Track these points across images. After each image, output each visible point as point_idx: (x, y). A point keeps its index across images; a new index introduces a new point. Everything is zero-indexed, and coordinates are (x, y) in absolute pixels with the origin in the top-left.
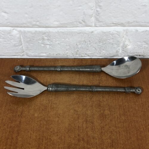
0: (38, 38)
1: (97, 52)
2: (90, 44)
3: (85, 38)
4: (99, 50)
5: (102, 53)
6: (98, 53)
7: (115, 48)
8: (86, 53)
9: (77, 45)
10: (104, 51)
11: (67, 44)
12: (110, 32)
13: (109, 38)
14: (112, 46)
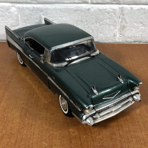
0: (36, 16)
2: (87, 25)
3: (82, 16)
4: (96, 33)
5: (99, 36)
7: (112, 30)
10: (101, 35)
12: (106, 9)
13: (106, 18)
14: (108, 27)
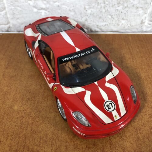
1: (114, 22)
6: (114, 25)
8: (98, 24)
9: (85, 8)
11: (71, 7)
